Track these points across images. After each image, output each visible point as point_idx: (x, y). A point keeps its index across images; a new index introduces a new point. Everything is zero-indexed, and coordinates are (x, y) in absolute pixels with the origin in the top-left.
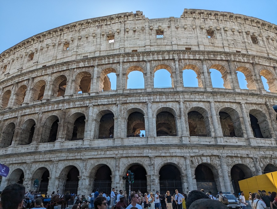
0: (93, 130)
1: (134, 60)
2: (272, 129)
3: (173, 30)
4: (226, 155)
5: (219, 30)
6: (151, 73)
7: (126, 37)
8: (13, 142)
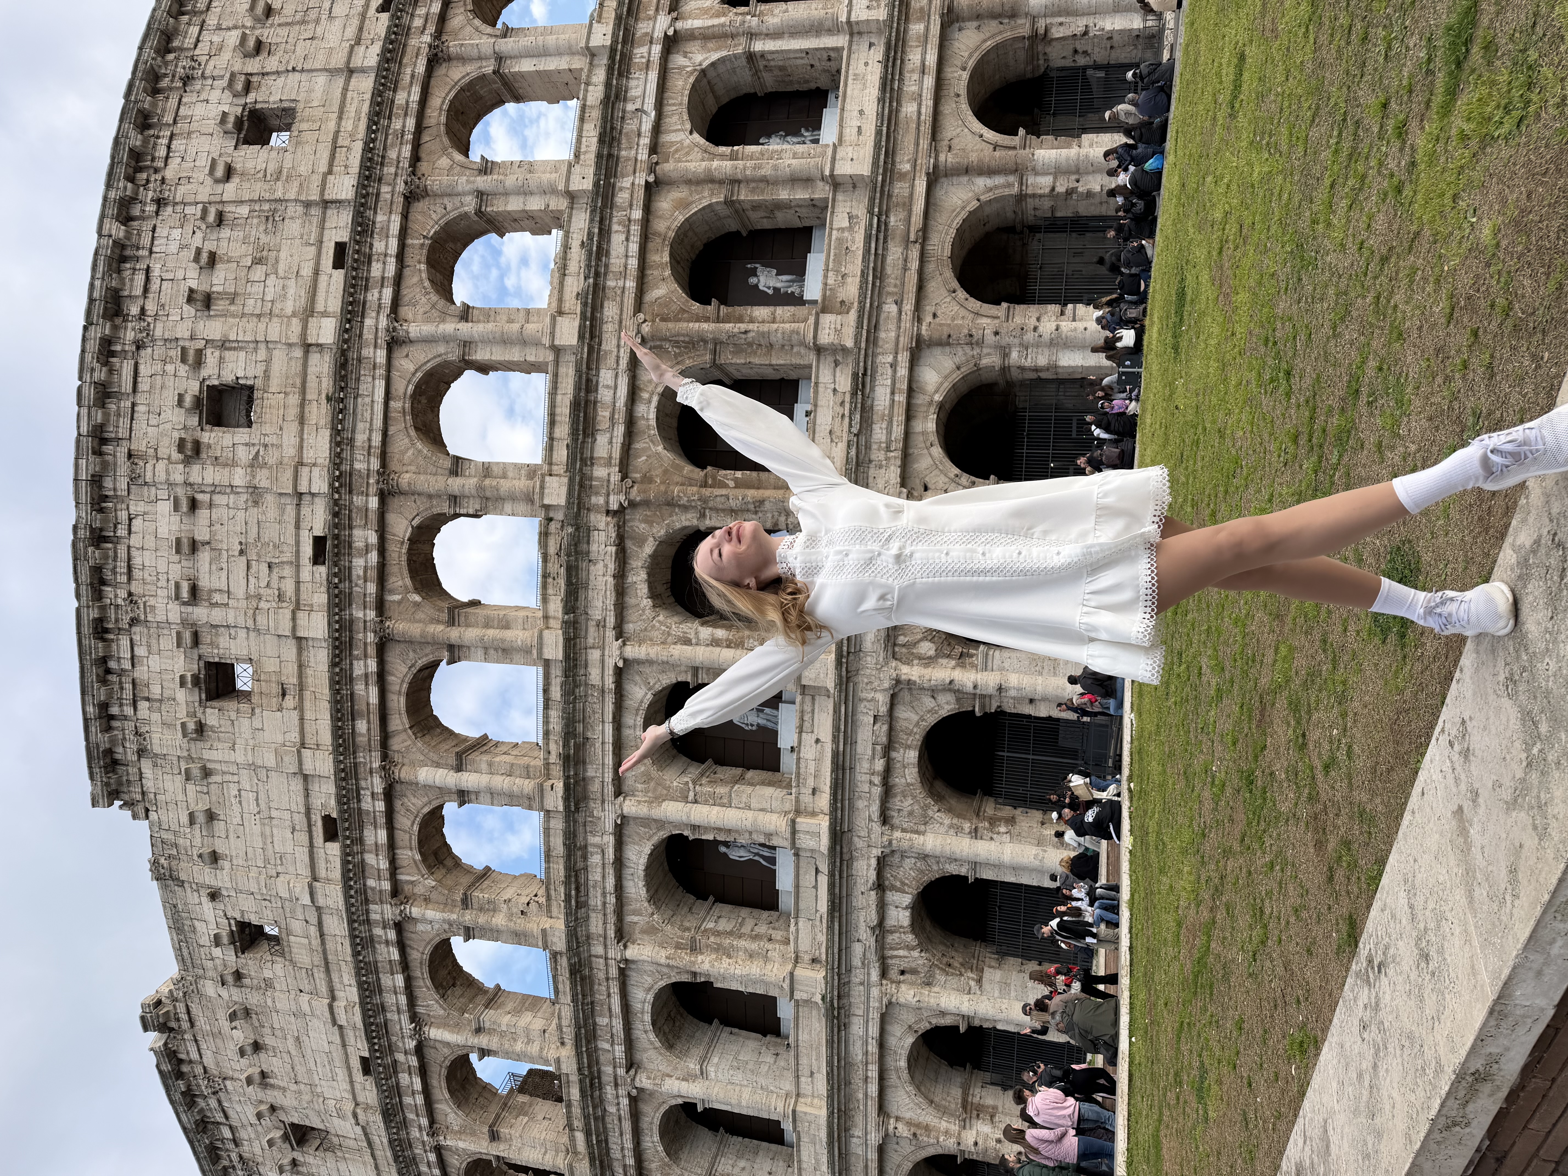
1: (418, 1086)
3: (227, 879)
4: (877, 827)
5: (196, 635)
7: (293, 1088)
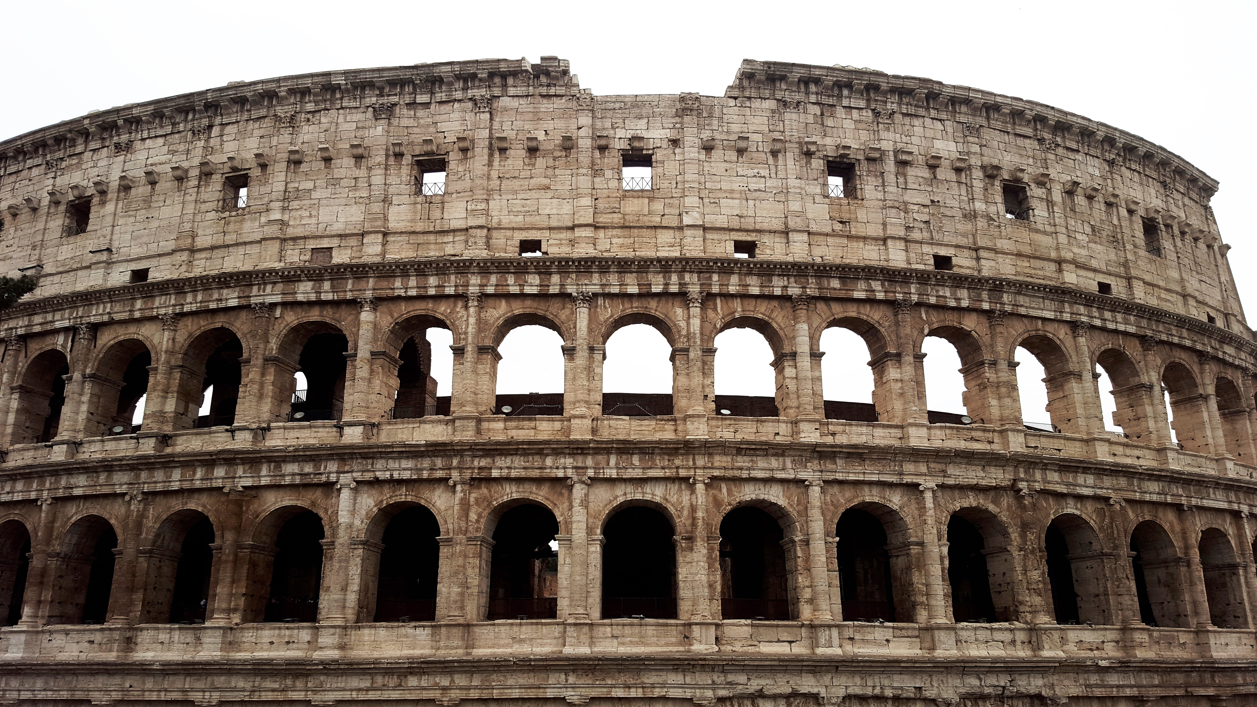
0: (355, 585)
1: (528, 290)
2: (1025, 585)
3: (692, 155)
4: (841, 692)
5: (874, 160)
6: (592, 349)
7: (494, 174)
8: (27, 611)
